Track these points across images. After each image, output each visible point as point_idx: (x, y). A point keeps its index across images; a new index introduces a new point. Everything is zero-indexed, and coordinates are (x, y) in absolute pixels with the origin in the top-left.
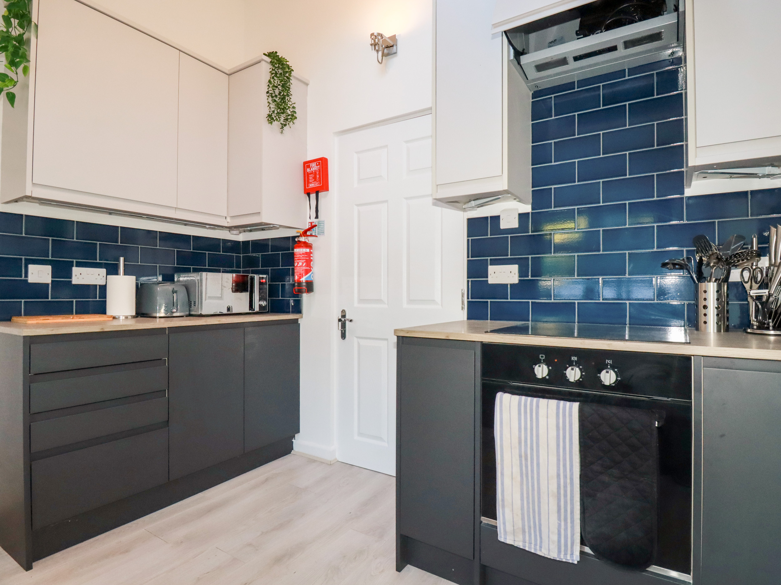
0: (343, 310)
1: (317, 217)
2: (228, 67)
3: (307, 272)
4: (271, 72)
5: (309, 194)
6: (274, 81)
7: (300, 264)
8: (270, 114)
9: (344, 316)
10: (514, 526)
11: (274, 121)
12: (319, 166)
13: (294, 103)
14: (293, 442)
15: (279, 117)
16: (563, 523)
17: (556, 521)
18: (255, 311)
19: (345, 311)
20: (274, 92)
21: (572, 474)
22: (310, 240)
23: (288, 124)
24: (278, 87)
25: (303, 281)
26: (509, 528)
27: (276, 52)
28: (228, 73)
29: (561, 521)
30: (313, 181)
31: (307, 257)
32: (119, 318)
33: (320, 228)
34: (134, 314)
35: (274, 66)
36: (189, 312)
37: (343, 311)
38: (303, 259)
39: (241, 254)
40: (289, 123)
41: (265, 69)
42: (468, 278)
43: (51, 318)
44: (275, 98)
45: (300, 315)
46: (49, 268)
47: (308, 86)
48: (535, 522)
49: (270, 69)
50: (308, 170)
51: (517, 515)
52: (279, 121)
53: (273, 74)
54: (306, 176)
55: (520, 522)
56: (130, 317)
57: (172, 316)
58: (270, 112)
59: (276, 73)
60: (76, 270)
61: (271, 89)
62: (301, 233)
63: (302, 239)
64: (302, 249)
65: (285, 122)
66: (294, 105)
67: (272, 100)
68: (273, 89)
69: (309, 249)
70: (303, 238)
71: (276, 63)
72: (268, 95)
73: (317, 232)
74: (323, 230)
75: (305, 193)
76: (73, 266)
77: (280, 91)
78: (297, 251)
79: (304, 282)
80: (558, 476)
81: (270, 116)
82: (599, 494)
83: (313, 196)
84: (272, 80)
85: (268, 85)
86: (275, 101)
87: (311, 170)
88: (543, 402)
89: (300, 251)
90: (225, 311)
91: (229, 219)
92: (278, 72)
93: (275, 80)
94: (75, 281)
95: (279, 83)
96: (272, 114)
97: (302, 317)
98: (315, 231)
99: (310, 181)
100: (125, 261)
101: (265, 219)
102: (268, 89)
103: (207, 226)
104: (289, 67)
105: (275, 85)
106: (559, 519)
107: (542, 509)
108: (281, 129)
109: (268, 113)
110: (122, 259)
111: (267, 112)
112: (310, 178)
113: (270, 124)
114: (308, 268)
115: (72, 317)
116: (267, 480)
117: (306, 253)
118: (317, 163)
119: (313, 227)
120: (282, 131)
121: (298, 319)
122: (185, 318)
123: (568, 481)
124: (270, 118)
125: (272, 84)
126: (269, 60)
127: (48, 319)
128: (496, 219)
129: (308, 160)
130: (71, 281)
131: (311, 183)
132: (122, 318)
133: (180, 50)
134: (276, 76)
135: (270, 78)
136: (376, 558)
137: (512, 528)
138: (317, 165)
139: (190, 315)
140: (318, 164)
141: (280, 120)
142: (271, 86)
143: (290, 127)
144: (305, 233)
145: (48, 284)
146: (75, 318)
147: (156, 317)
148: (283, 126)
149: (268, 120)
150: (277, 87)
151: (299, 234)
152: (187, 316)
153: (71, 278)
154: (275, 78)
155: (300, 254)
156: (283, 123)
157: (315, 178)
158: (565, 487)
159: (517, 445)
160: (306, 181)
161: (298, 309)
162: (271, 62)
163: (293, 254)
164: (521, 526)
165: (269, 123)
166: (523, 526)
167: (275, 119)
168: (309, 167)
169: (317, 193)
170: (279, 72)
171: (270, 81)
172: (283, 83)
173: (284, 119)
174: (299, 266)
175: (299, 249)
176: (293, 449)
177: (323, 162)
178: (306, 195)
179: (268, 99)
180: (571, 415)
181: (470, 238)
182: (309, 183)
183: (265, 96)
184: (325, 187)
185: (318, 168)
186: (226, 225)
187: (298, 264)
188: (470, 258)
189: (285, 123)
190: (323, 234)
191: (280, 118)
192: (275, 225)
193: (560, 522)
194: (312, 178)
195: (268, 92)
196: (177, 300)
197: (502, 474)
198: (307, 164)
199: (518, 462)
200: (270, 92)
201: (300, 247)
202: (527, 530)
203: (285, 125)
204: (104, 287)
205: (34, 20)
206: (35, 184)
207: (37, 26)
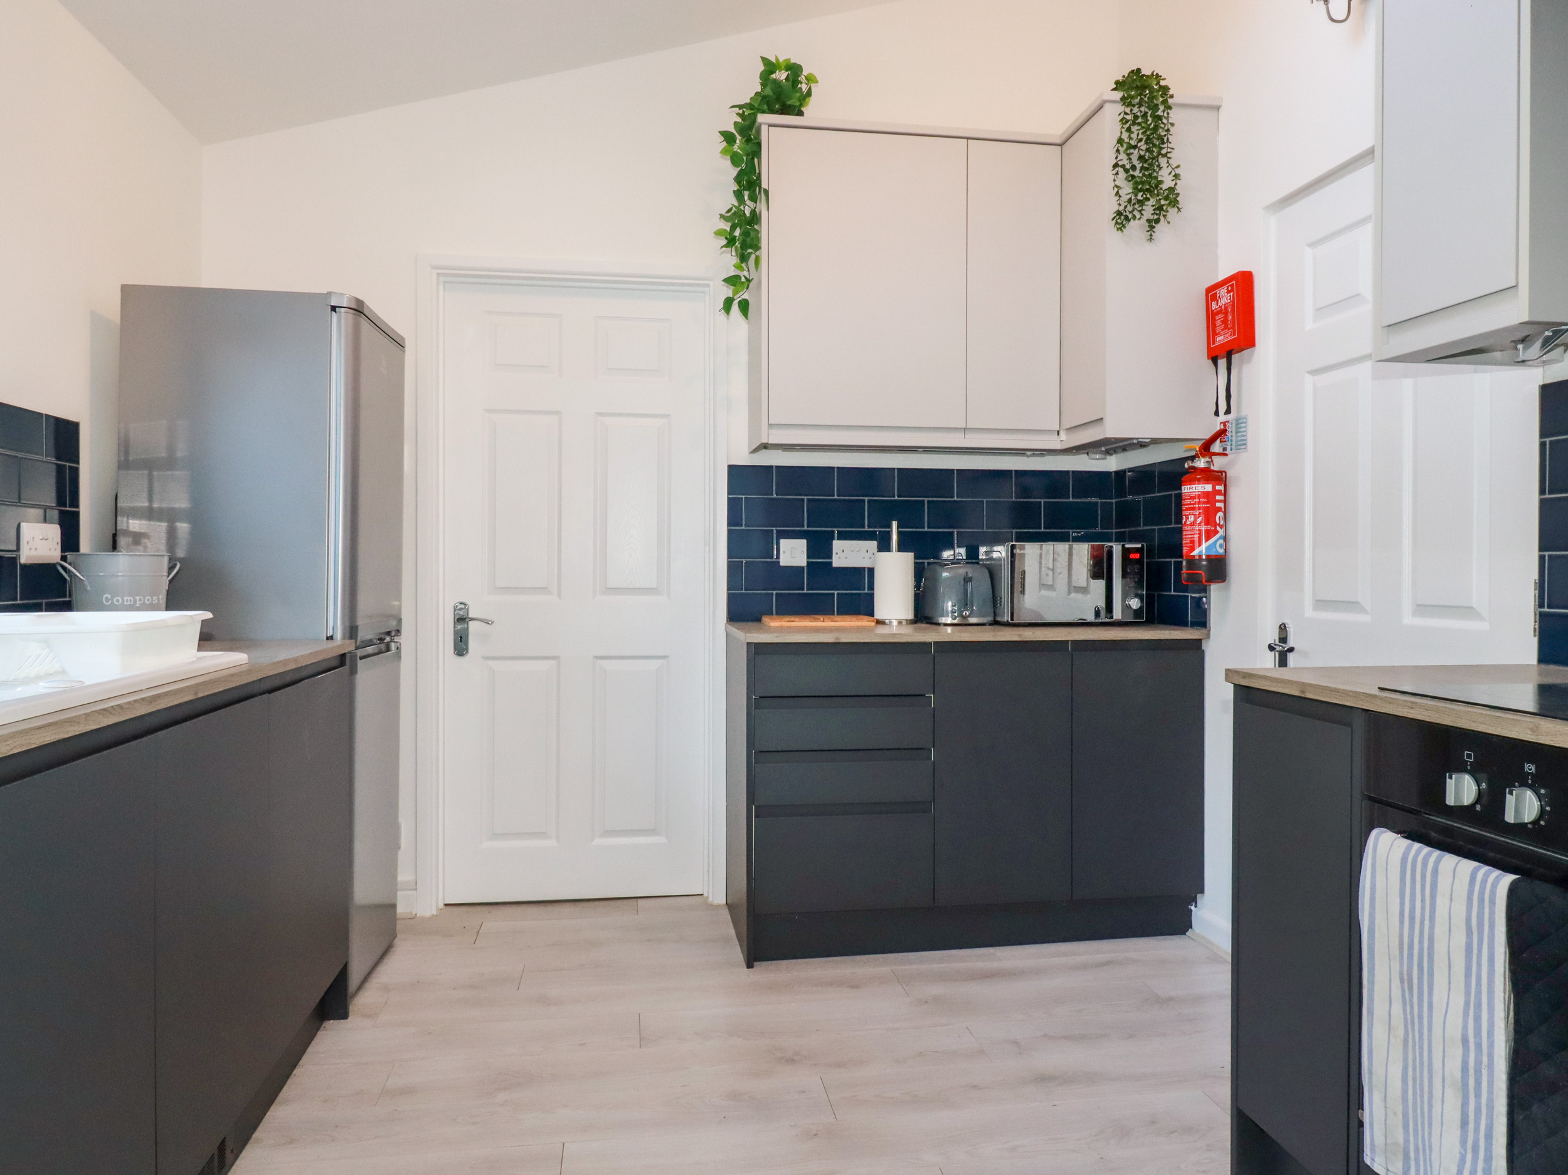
0: (1283, 624)
1: (1228, 411)
2: (1057, 130)
3: (1209, 535)
4: (1121, 120)
5: (1215, 360)
6: (1130, 136)
7: (1191, 518)
8: (1121, 208)
9: (1283, 640)
10: (1386, 1136)
11: (1129, 220)
12: (1232, 293)
13: (1178, 167)
14: (1191, 911)
15: (1140, 211)
16: (1469, 1156)
17: (1457, 1148)
18: (1114, 618)
19: (1285, 626)
20: (1130, 159)
21: (1491, 1045)
22: (1218, 463)
23: (1165, 216)
24: (1139, 145)
25: (1200, 556)
26: (1379, 1139)
27: (1139, 70)
28: (1058, 141)
29: (1465, 1150)
30: (1223, 330)
31: (1204, 503)
32: (890, 622)
33: (1240, 434)
34: (911, 616)
35: (1130, 105)
36: (995, 618)
37: (1283, 628)
38: (1199, 508)
39: (1112, 499)
40: (1165, 213)
41: (1113, 113)
43: (797, 620)
44: (1131, 172)
45: (1204, 631)
46: (804, 541)
47: (1221, 110)
48: (1423, 1140)
49: (1120, 114)
50: (1213, 306)
51: (1395, 1113)
52: (1139, 219)
53: (1127, 122)
54: (1211, 316)
55: (1401, 1131)
56: (904, 623)
57: (966, 622)
58: (1120, 205)
59: (1136, 117)
60: (837, 545)
61: (1123, 156)
62: (1198, 449)
63: (1201, 463)
64: (1194, 486)
65: (1157, 214)
66: (1177, 171)
67: (1126, 179)
68: (1128, 155)
69: (1211, 485)
70: (1203, 460)
71: (1132, 97)
72: (1114, 172)
73: (1234, 443)
74: (1244, 438)
75: (1208, 359)
76: (833, 539)
77: (1142, 153)
78: (1186, 491)
79: (1204, 557)
80: (1465, 1040)
81: (1119, 213)
82: (1535, 1107)
83: (1222, 363)
84: (1125, 136)
85: (1118, 151)
86: (1133, 177)
87: (1219, 304)
88: (1450, 860)
89: (1191, 490)
91: (1063, 436)
92: (1139, 114)
93: (1133, 132)
94: (837, 561)
95: (1140, 136)
96: (1126, 207)
97: (1208, 636)
98: (1231, 441)
99: (1218, 330)
100: (898, 527)
101: (1113, 430)
102: (1116, 158)
103: (1029, 453)
104: (1165, 89)
105: (1133, 143)
106: (1463, 1142)
107: (1434, 1110)
108: (1148, 231)
109: (1116, 208)
110: (895, 524)
111: (1112, 206)
112: (1218, 323)
113: (1120, 232)
114: (1209, 527)
115: (822, 619)
117: (1206, 494)
118: (1228, 287)
119: (1221, 434)
120: (1151, 235)
121: (1200, 640)
122: (988, 627)
123: (1485, 1059)
124: (1121, 219)
125: (1125, 145)
126: (1118, 95)
127: (793, 621)
129: (1219, 280)
130: (831, 563)
131: (1219, 333)
132: (895, 623)
133: (968, 138)
134: (1134, 123)
135: (1121, 133)
137: (1384, 1138)
138: (1228, 292)
139: (995, 623)
140: (1230, 288)
141: (1142, 214)
142: (1122, 149)
143: (1169, 223)
144: (1206, 448)
145: (803, 568)
146: (826, 620)
147: (939, 624)
148: (1152, 224)
149: (1117, 223)
150: (1135, 147)
151: (1193, 453)
152: (991, 624)
153: (830, 557)
154: (1134, 128)
155: (1192, 498)
156: (1151, 217)
157: (1225, 322)
158: (1478, 1072)
159: (1397, 952)
160: (1211, 333)
161: (1202, 622)
162: (1123, 99)
163: (1179, 497)
164: (1401, 1141)
165: (1118, 230)
166: (1407, 1141)
167: (1130, 216)
168: (1214, 298)
169: (1229, 357)
170: (1141, 112)
171: (1120, 141)
172: (1148, 133)
173: (1154, 210)
174: (1188, 523)
175: (1189, 486)
176: (1192, 928)
177: (1243, 283)
178: (1210, 361)
179: (1114, 180)
180: (1492, 902)
181: (1548, 440)
182: (1215, 334)
183: (1109, 173)
184: (1246, 339)
185: (1230, 299)
186: (1058, 447)
187: (1187, 518)
188: (1547, 496)
189: (1156, 217)
190: (1244, 447)
191: (1143, 212)
192: (1140, 440)
193: (1463, 1152)
194: (1221, 321)
195: (1116, 166)
196: (972, 592)
197: (1371, 1013)
198: (1211, 293)
199: (1399, 992)
200: (1120, 163)
201: (1191, 482)
202: (1412, 1155)
203: (1157, 221)
204: (871, 571)
205: (764, 185)
206: (770, 426)
207: (767, 192)
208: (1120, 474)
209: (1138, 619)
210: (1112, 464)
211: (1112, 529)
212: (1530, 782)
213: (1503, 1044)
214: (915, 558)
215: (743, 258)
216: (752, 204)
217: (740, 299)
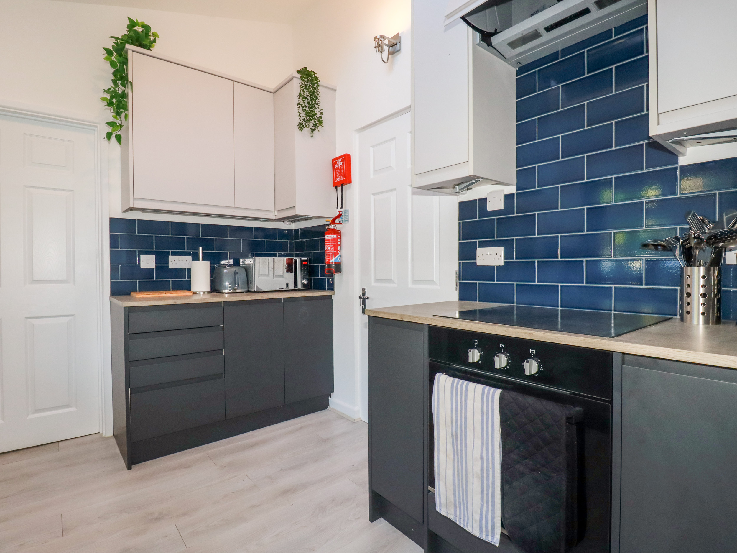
0: (363, 288)
1: (342, 207)
2: (272, 86)
3: (335, 255)
4: (301, 86)
5: (336, 187)
6: (304, 93)
7: (329, 248)
8: (301, 122)
9: (364, 294)
10: (446, 500)
11: (304, 127)
12: (343, 162)
13: (322, 109)
14: (329, 399)
15: (308, 124)
16: (485, 505)
17: (480, 502)
18: (298, 288)
19: (365, 289)
20: (304, 103)
21: (493, 459)
22: (338, 227)
23: (317, 128)
24: (307, 97)
25: (332, 263)
26: (443, 501)
27: (306, 68)
28: (273, 91)
29: (483, 503)
30: (339, 176)
31: (334, 242)
32: (199, 293)
33: (346, 216)
34: (209, 290)
35: (303, 80)
36: (248, 289)
37: (364, 289)
38: (332, 244)
39: (293, 240)
40: (317, 127)
41: (297, 83)
42: (459, 260)
43: (151, 294)
44: (305, 108)
45: (333, 292)
46: (154, 256)
47: (336, 91)
48: (463, 500)
49: (300, 83)
50: (335, 166)
51: (450, 490)
52: (308, 127)
53: (303, 87)
54: (334, 170)
55: (452, 496)
56: (206, 293)
57: (235, 292)
58: (300, 120)
59: (306, 86)
60: (171, 258)
61: (301, 101)
62: (330, 221)
63: (332, 227)
64: (330, 236)
65: (314, 127)
66: (322, 111)
67: (302, 110)
68: (303, 101)
69: (336, 236)
70: (332, 226)
71: (305, 78)
72: (298, 106)
73: (343, 220)
74: (348, 218)
75: (334, 187)
76: (169, 255)
77: (309, 101)
78: (327, 237)
79: (333, 263)
80: (482, 458)
81: (300, 124)
82: (515, 483)
83: (339, 189)
84: (302, 93)
85: (299, 98)
86: (305, 110)
87: (338, 166)
88: (472, 385)
89: (329, 237)
90: (285, 288)
91: (276, 213)
92: (307, 85)
93: (305, 92)
94: (171, 265)
95: (308, 94)
96: (302, 122)
97: (334, 294)
98: (342, 219)
99: (337, 176)
100: (203, 250)
101: (299, 211)
102: (299, 101)
103: (261, 220)
104: (317, 78)
105: (305, 96)
106: (482, 500)
107: (468, 487)
108: (311, 133)
109: (299, 121)
110: (200, 249)
111: (297, 120)
112: (337, 173)
113: (301, 131)
114: (336, 252)
115: (165, 293)
116: (301, 428)
117: (334, 239)
118: (341, 159)
119: (338, 216)
120: (312, 135)
121: (331, 295)
122: (245, 294)
123: (491, 465)
124: (301, 126)
125: (302, 97)
126: (299, 76)
127: (149, 294)
128: (483, 201)
129: (337, 157)
130: (168, 266)
131: (338, 177)
132: (201, 293)
133: (234, 81)
134: (305, 89)
135: (300, 91)
136: (358, 507)
137: (446, 501)
138: (342, 161)
139: (248, 291)
140: (342, 160)
141: (309, 126)
142: (301, 98)
143: (319, 131)
144: (333, 221)
145: (153, 269)
146: (167, 293)
147: (223, 293)
148: (313, 130)
149: (299, 127)
150: (306, 98)
151: (329, 223)
152: (246, 292)
153: (168, 263)
154: (305, 90)
155: (329, 240)
156: (312, 128)
157: (340, 173)
158: (488, 470)
159: (450, 424)
160: (335, 177)
161: (331, 288)
162: (301, 77)
163: (323, 241)
164: (452, 500)
165: (300, 130)
166: (455, 501)
167: (304, 125)
168: (336, 163)
169: (342, 186)
170: (308, 84)
171: (300, 94)
172: (311, 93)
173: (313, 125)
174: (328, 250)
175: (328, 236)
176: (329, 406)
177: (346, 158)
178: (334, 188)
179: (298, 110)
180: (493, 401)
181: (461, 222)
182: (336, 177)
183: (296, 107)
184: (348, 180)
185: (342, 164)
186: (274, 218)
187: (327, 248)
188: (461, 241)
189: (314, 128)
190: (348, 221)
191: (309, 125)
192: (309, 216)
193: (482, 504)
194: (339, 172)
195: (298, 104)
196: (238, 278)
197: (438, 450)
198: (334, 161)
199: (451, 440)
200: (300, 103)
201: (329, 234)
202: (458, 505)
203: (315, 130)
204: (189, 270)
205: (130, 79)
206: (134, 198)
207: (131, 83)
208: (296, 231)
209: (305, 288)
210: (293, 226)
211: (293, 252)
212: (502, 351)
213: (499, 459)
214: (211, 264)
215: (118, 114)
216: (123, 88)
217: (116, 134)
